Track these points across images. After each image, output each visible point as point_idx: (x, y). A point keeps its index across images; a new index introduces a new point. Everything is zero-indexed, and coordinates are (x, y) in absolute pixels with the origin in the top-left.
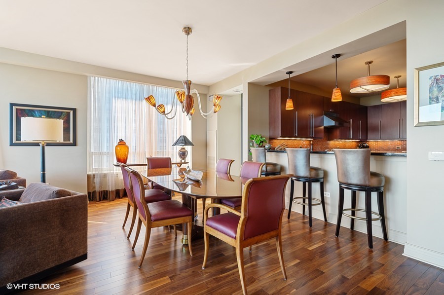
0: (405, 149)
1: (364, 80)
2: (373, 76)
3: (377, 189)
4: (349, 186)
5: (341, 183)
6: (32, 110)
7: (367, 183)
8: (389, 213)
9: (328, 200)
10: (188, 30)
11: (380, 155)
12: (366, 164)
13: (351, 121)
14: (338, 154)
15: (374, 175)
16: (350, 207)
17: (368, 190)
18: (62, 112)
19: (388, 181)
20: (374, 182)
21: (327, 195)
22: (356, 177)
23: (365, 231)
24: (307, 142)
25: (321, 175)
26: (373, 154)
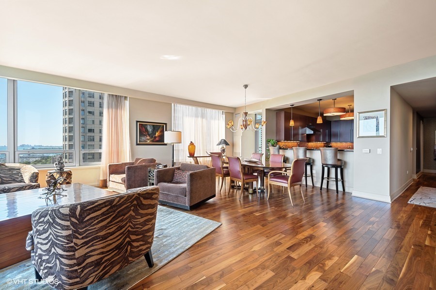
0: (353, 149)
1: (332, 110)
2: (337, 108)
3: (340, 167)
4: (327, 165)
5: (323, 164)
6: (147, 125)
7: (336, 164)
8: (346, 179)
9: (314, 175)
10: (246, 86)
11: (342, 151)
12: (336, 155)
13: (321, 130)
14: (322, 150)
15: (339, 160)
16: (327, 177)
17: (336, 167)
18: (160, 126)
19: (345, 163)
20: (339, 163)
21: (314, 172)
22: (330, 161)
23: (335, 188)
24: (296, 144)
25: (312, 161)
26: (339, 150)
